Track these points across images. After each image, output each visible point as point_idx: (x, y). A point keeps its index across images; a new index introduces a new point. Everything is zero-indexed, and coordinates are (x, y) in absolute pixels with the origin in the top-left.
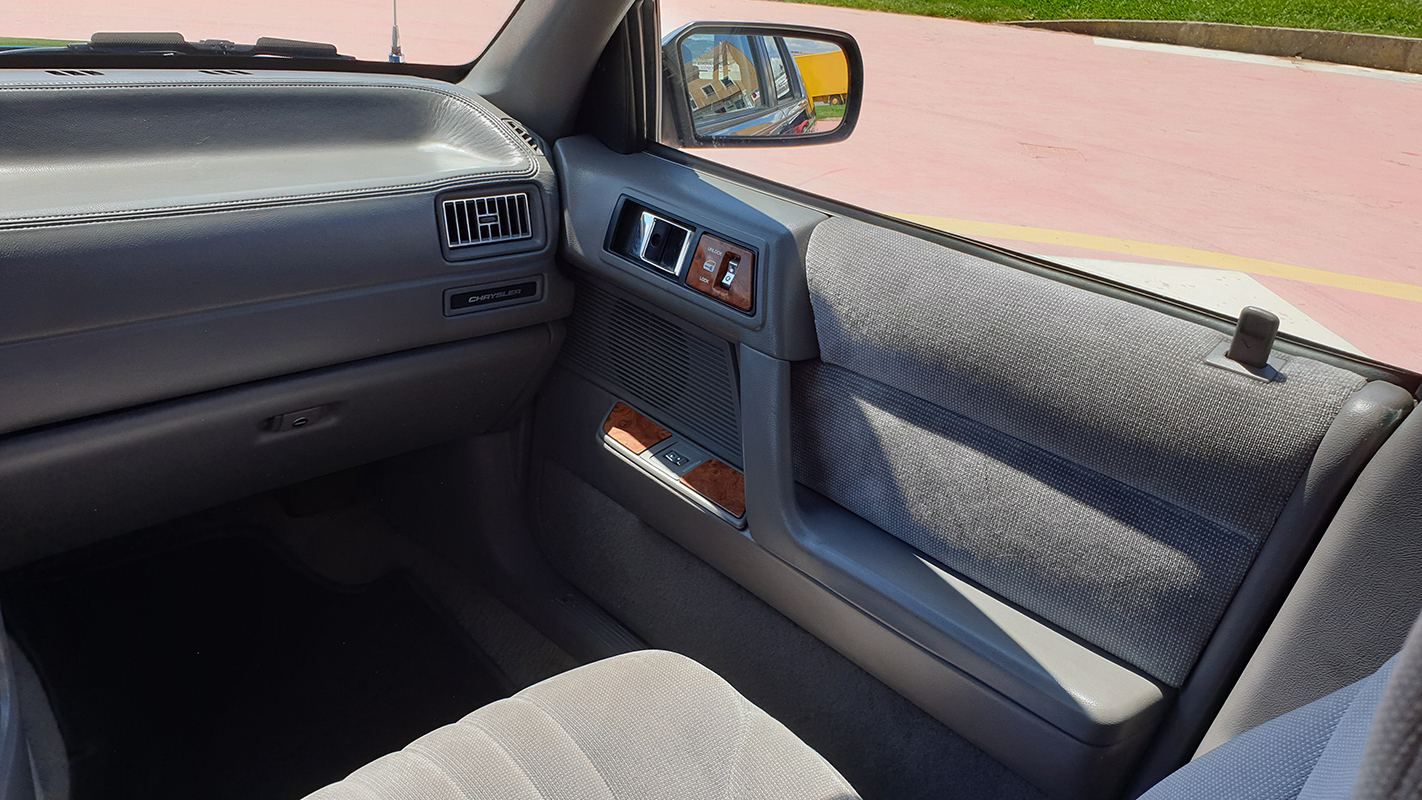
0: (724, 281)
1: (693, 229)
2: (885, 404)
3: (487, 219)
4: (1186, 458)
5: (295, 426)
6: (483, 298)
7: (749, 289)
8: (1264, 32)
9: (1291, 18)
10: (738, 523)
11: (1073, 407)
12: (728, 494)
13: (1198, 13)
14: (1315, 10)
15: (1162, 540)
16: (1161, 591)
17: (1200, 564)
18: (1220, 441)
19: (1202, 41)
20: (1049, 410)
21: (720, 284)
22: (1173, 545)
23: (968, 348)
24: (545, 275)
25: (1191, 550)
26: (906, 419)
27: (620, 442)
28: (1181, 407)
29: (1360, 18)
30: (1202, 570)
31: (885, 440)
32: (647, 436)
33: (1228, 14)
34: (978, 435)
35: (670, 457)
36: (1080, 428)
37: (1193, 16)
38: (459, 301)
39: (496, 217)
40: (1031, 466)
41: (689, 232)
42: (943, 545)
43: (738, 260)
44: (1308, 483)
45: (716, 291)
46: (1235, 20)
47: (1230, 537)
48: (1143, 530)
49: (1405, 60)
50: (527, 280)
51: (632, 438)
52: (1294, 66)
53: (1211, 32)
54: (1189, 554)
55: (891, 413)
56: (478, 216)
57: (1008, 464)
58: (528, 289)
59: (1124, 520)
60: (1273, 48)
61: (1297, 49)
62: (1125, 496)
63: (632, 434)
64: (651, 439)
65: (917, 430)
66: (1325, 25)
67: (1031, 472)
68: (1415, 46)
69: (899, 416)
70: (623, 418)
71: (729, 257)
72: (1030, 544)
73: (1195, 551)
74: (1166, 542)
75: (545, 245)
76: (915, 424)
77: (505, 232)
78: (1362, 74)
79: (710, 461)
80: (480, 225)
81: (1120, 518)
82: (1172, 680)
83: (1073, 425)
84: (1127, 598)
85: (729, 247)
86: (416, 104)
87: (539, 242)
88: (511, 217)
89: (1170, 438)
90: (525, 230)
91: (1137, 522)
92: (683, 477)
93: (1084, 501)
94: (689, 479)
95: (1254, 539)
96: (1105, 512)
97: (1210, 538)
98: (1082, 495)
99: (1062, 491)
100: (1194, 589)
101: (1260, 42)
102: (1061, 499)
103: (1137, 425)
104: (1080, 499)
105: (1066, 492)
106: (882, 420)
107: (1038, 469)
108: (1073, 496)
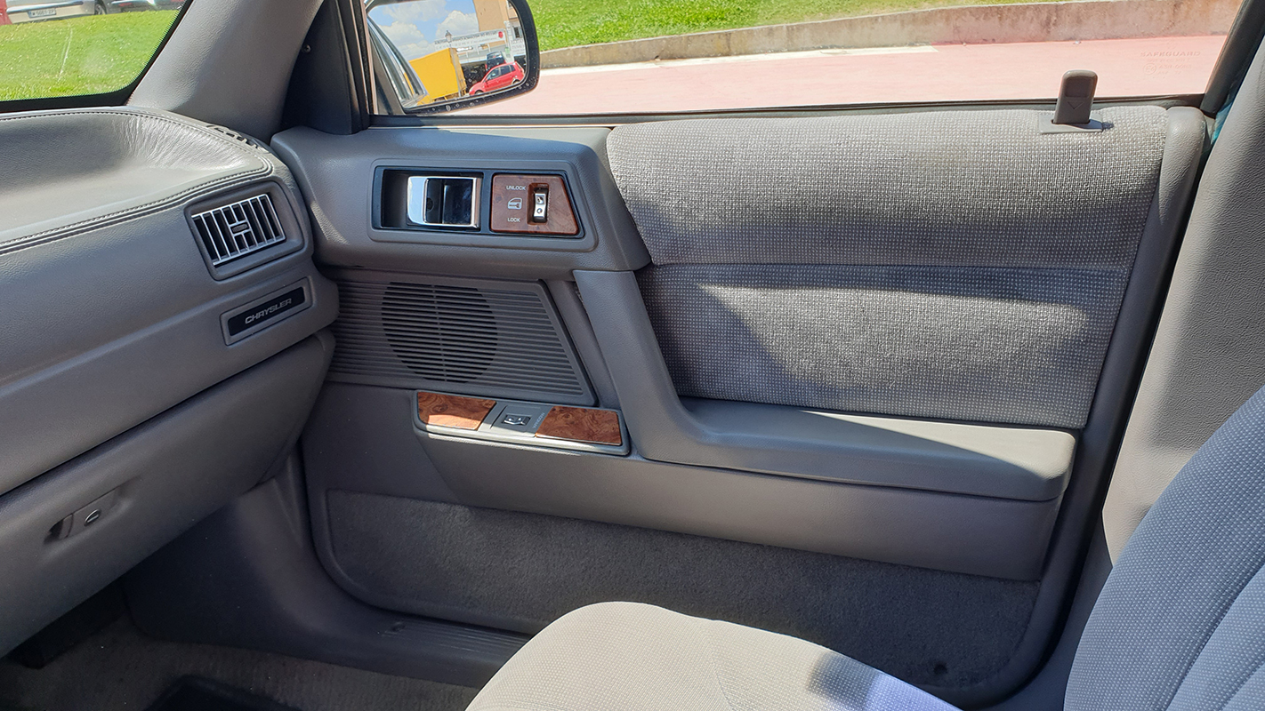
0: (536, 214)
1: (479, 174)
2: (739, 281)
3: (239, 228)
4: (1053, 219)
5: (88, 524)
6: (258, 316)
7: (570, 212)
8: (628, 45)
9: (642, 31)
10: (621, 451)
11: (937, 212)
12: (594, 430)
13: (575, 40)
14: (656, 23)
15: (1044, 301)
16: (1055, 347)
17: (1084, 309)
18: (1080, 193)
19: (585, 61)
20: (913, 223)
21: (533, 220)
22: (1056, 302)
23: (817, 195)
24: (310, 277)
25: (1072, 300)
26: (764, 287)
27: (444, 427)
28: (1037, 176)
29: (689, 23)
30: (1087, 313)
31: (748, 315)
32: (473, 411)
33: (597, 37)
34: (842, 275)
35: (509, 421)
36: (947, 229)
37: (572, 42)
38: (237, 325)
39: (246, 223)
40: (903, 283)
41: (475, 179)
42: (832, 391)
43: (546, 190)
44: (1161, 203)
45: (532, 228)
46: (603, 39)
47: (1101, 276)
48: (1025, 299)
49: (729, 47)
50: (294, 287)
51: (459, 419)
52: (658, 66)
53: (590, 52)
54: (1072, 304)
55: (747, 287)
56: (229, 226)
57: (881, 290)
58: (297, 296)
59: (1005, 298)
60: (638, 56)
61: (655, 55)
62: (999, 277)
63: (454, 415)
64: (479, 412)
65: (779, 292)
66: (667, 32)
67: (905, 289)
68: (732, 36)
69: (756, 286)
70: (434, 404)
71: (534, 189)
72: (922, 354)
73: (1077, 300)
74: (1048, 302)
75: (304, 244)
76: (775, 288)
77: (260, 240)
78: (706, 63)
79: (554, 410)
80: (233, 236)
81: (1002, 297)
82: (1079, 423)
83: (940, 228)
84: (1025, 366)
85: (531, 179)
86: (100, 128)
87: (295, 241)
88: (262, 222)
89: (1034, 206)
90: (277, 234)
91: (1017, 294)
92: (538, 432)
93: (963, 295)
94: (546, 430)
95: (1123, 269)
96: (986, 297)
97: (1085, 283)
98: (960, 291)
99: (940, 294)
100: (1084, 333)
101: (627, 53)
102: (940, 301)
103: (1001, 207)
104: (959, 295)
105: (944, 294)
106: (738, 297)
107: (911, 284)
108: (952, 294)
